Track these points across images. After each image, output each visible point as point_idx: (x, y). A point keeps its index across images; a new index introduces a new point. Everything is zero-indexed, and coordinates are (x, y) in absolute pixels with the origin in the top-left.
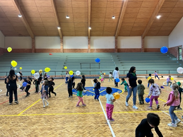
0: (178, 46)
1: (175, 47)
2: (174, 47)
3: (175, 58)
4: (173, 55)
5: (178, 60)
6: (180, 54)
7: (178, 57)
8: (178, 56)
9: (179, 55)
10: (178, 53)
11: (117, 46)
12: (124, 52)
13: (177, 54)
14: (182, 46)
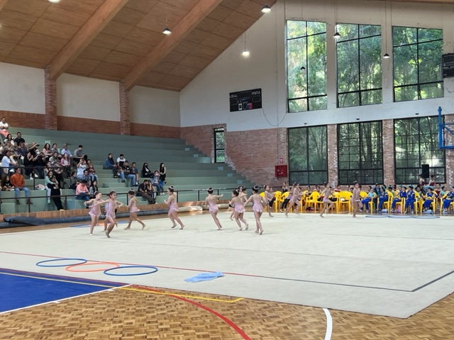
0: (213, 125)
1: (205, 127)
2: (199, 127)
3: (206, 156)
4: (197, 149)
5: (213, 162)
6: (217, 147)
7: (213, 155)
8: (213, 152)
9: (215, 150)
10: (213, 143)
11: (55, 107)
12: (75, 130)
13: (211, 147)
14: (225, 125)
